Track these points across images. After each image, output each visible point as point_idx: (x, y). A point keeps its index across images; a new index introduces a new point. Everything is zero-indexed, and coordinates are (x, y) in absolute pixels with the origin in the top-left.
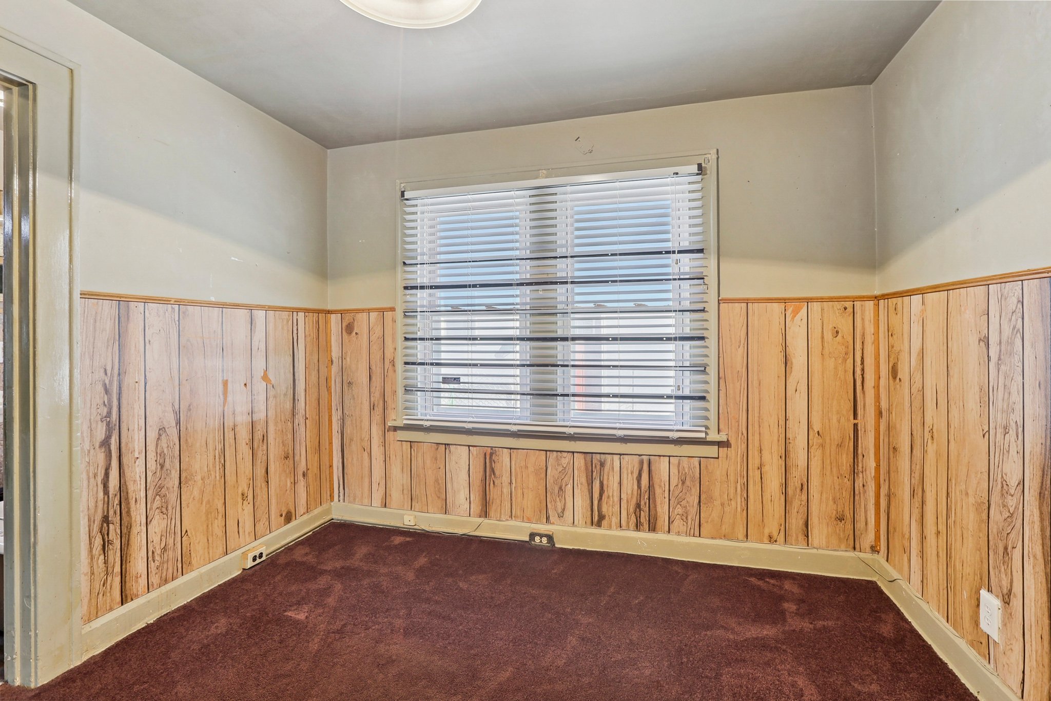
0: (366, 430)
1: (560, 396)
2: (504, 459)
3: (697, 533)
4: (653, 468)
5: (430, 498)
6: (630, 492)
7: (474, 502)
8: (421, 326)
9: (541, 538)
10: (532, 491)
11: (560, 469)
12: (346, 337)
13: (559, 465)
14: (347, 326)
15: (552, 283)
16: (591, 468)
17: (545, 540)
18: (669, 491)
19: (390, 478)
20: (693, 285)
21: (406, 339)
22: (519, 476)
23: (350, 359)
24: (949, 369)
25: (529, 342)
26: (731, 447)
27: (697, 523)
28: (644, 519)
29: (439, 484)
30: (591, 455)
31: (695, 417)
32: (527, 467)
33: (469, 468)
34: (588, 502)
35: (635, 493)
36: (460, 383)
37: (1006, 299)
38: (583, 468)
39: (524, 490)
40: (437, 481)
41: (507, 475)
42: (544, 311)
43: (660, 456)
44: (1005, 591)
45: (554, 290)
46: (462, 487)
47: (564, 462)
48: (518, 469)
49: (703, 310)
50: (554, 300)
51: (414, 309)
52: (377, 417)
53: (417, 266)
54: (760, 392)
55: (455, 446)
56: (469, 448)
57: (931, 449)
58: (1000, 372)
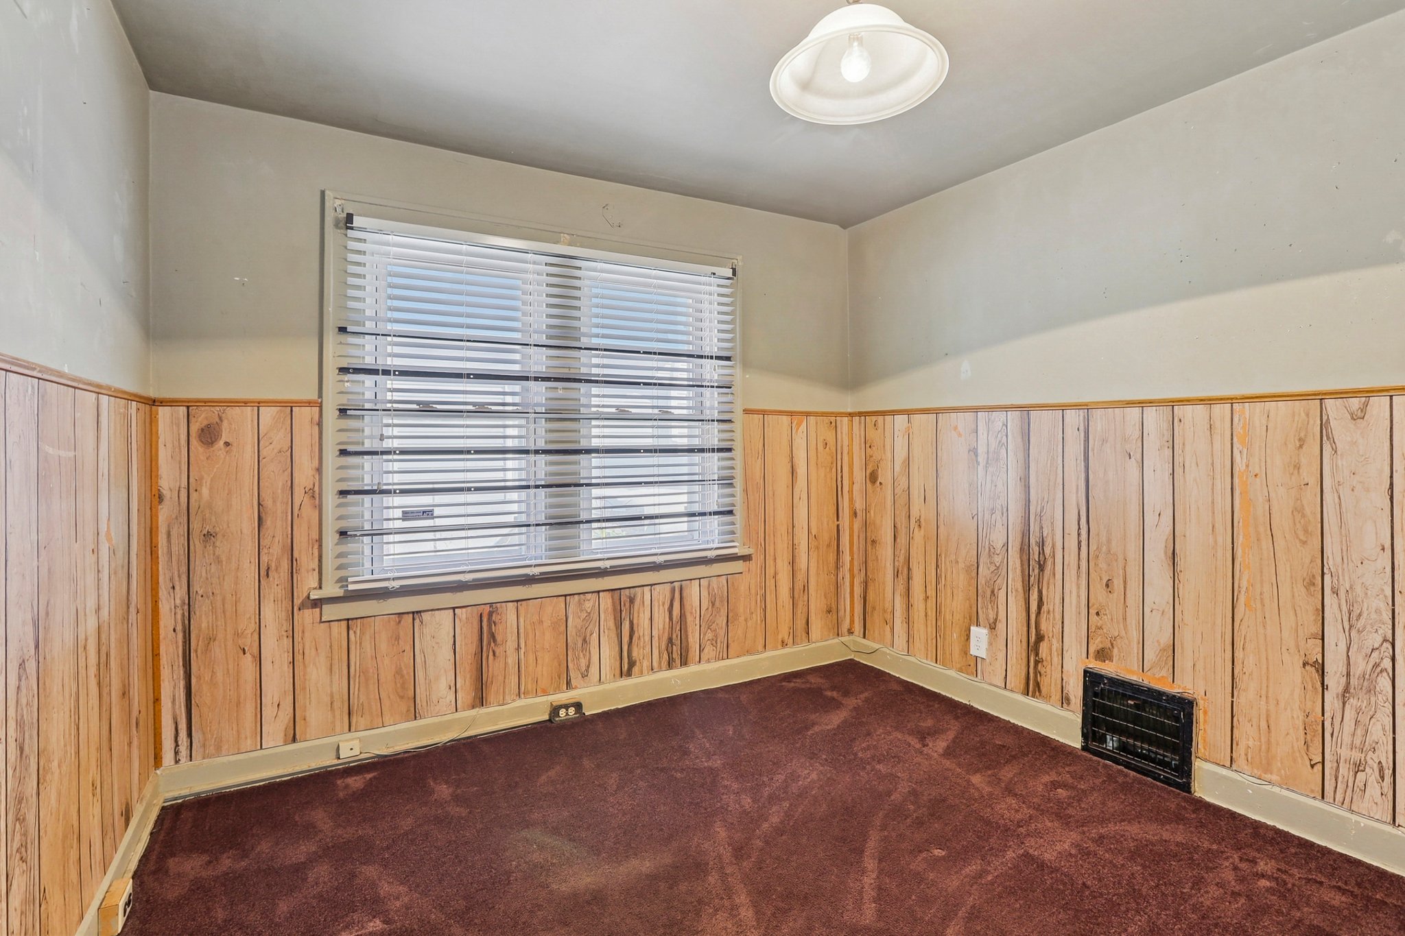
0: (248, 616)
1: (584, 523)
2: (508, 617)
3: (725, 656)
4: (684, 594)
5: (386, 703)
6: (661, 626)
7: (462, 689)
8: (369, 432)
9: (567, 710)
10: (548, 651)
11: (584, 615)
12: (201, 450)
13: (582, 611)
14: (202, 430)
15: (575, 380)
16: (619, 608)
17: (572, 711)
18: (700, 616)
19: (304, 689)
20: (722, 393)
21: (343, 453)
22: (531, 636)
23: (211, 489)
24: (938, 472)
25: (543, 455)
26: (752, 560)
27: (725, 645)
28: (676, 656)
29: (402, 676)
30: (619, 591)
31: (723, 533)
32: (541, 622)
33: (455, 641)
34: (617, 649)
35: (667, 626)
36: (433, 518)
37: (993, 422)
38: (610, 610)
39: (538, 654)
40: (399, 672)
41: (513, 638)
42: (562, 415)
43: (691, 580)
44: (992, 621)
45: (577, 389)
46: (443, 671)
47: (588, 605)
48: (529, 627)
49: (730, 421)
50: (577, 403)
51: (359, 406)
52: (276, 587)
53: (364, 338)
54: (774, 502)
55: (430, 612)
56: (454, 611)
57: (918, 536)
58: (988, 473)
